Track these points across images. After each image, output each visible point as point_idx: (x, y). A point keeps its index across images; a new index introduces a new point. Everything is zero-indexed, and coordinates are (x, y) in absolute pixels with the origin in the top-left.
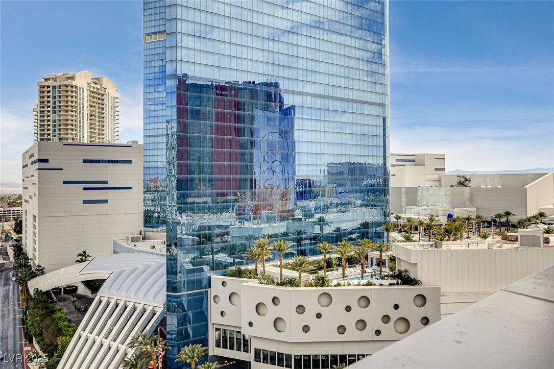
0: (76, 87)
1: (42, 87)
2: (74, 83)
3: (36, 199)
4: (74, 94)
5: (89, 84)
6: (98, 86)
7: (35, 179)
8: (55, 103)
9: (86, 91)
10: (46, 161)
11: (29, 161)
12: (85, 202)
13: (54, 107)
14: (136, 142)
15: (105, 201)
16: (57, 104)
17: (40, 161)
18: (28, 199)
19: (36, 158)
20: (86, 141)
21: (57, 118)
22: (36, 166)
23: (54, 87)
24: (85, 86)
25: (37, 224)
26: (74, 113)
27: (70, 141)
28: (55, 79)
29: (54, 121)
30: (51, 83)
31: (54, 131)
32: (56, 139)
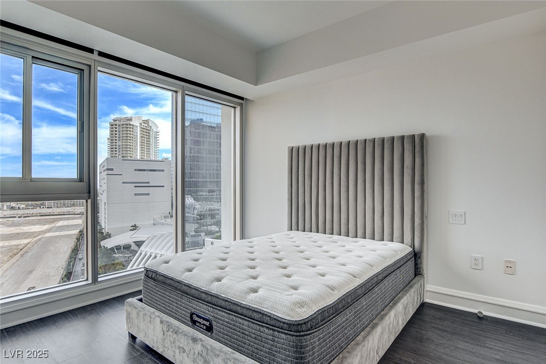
0: (133, 125)
1: (112, 125)
2: (131, 123)
3: (106, 192)
4: (131, 130)
5: (141, 124)
6: (147, 125)
7: (105, 181)
8: (119, 135)
9: (139, 128)
10: (112, 170)
11: (102, 170)
12: (136, 195)
13: (119, 138)
14: (168, 159)
15: (148, 194)
16: (121, 135)
17: (108, 169)
18: (102, 193)
19: (105, 168)
20: (138, 158)
21: (121, 144)
22: (106, 172)
23: (119, 125)
24: (138, 125)
25: (106, 207)
26: (131, 141)
27: (129, 158)
28: (120, 121)
29: (119, 146)
30: (117, 122)
31: (119, 152)
32: (120, 157)
